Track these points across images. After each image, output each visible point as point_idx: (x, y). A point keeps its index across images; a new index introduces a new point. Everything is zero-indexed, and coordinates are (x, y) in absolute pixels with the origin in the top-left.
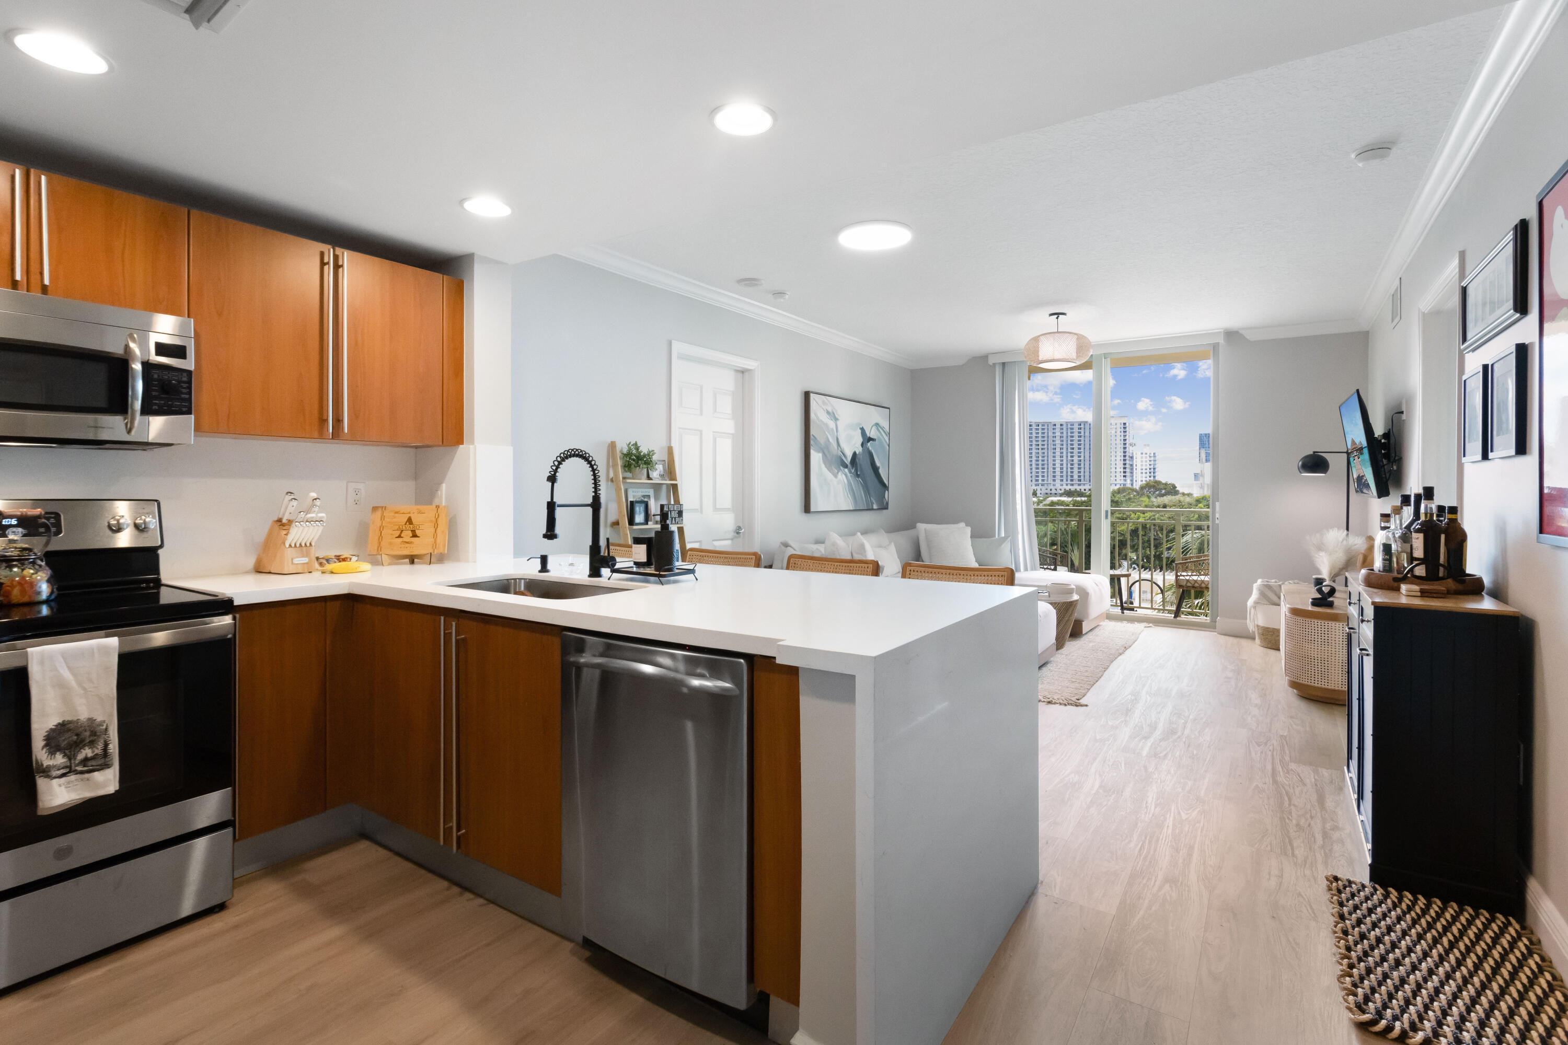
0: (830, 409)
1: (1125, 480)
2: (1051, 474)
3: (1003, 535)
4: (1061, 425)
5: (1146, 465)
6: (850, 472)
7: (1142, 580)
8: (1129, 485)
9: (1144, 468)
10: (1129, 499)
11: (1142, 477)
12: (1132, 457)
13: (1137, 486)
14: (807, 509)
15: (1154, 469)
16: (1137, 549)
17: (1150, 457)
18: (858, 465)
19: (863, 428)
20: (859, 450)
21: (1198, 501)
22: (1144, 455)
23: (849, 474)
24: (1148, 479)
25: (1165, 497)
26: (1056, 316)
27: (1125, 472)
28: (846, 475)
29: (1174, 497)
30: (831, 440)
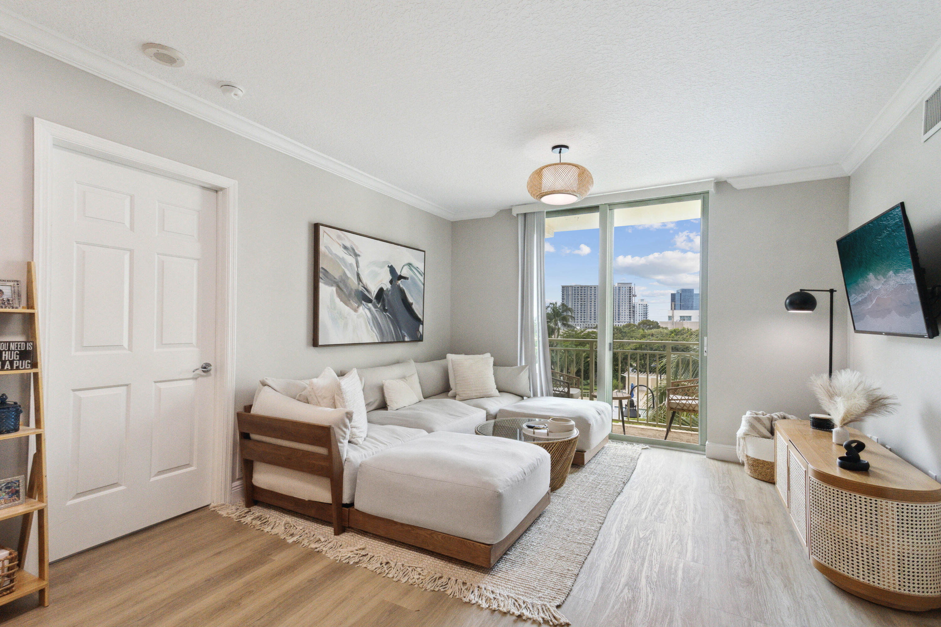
0: (348, 245)
1: (630, 320)
2: (589, 316)
3: (523, 364)
4: (595, 288)
5: (642, 311)
6: (375, 307)
7: (640, 385)
8: (632, 323)
9: (641, 312)
10: (633, 331)
11: (639, 318)
12: (634, 307)
13: (637, 323)
14: (315, 343)
15: (646, 313)
16: (636, 360)
17: (644, 306)
18: (386, 301)
19: (392, 266)
20: (387, 286)
21: (672, 332)
22: (641, 306)
23: (373, 309)
24: (643, 319)
25: (653, 330)
26: (559, 149)
27: (630, 315)
28: (369, 309)
29: (657, 330)
30: (349, 275)
